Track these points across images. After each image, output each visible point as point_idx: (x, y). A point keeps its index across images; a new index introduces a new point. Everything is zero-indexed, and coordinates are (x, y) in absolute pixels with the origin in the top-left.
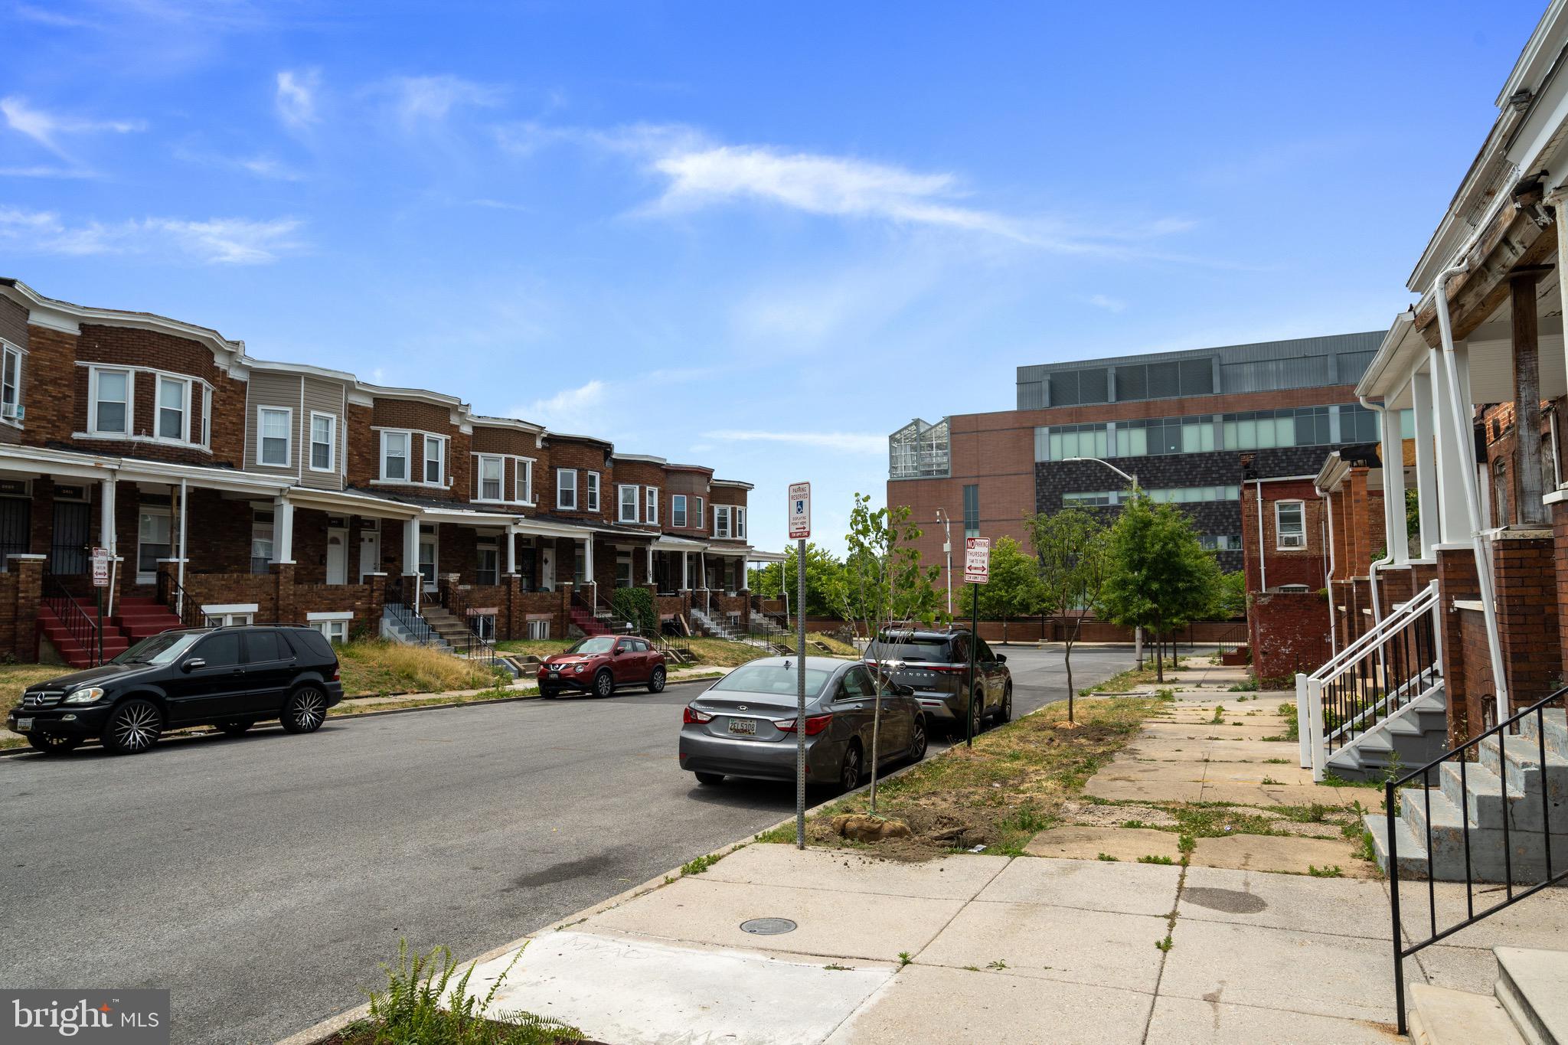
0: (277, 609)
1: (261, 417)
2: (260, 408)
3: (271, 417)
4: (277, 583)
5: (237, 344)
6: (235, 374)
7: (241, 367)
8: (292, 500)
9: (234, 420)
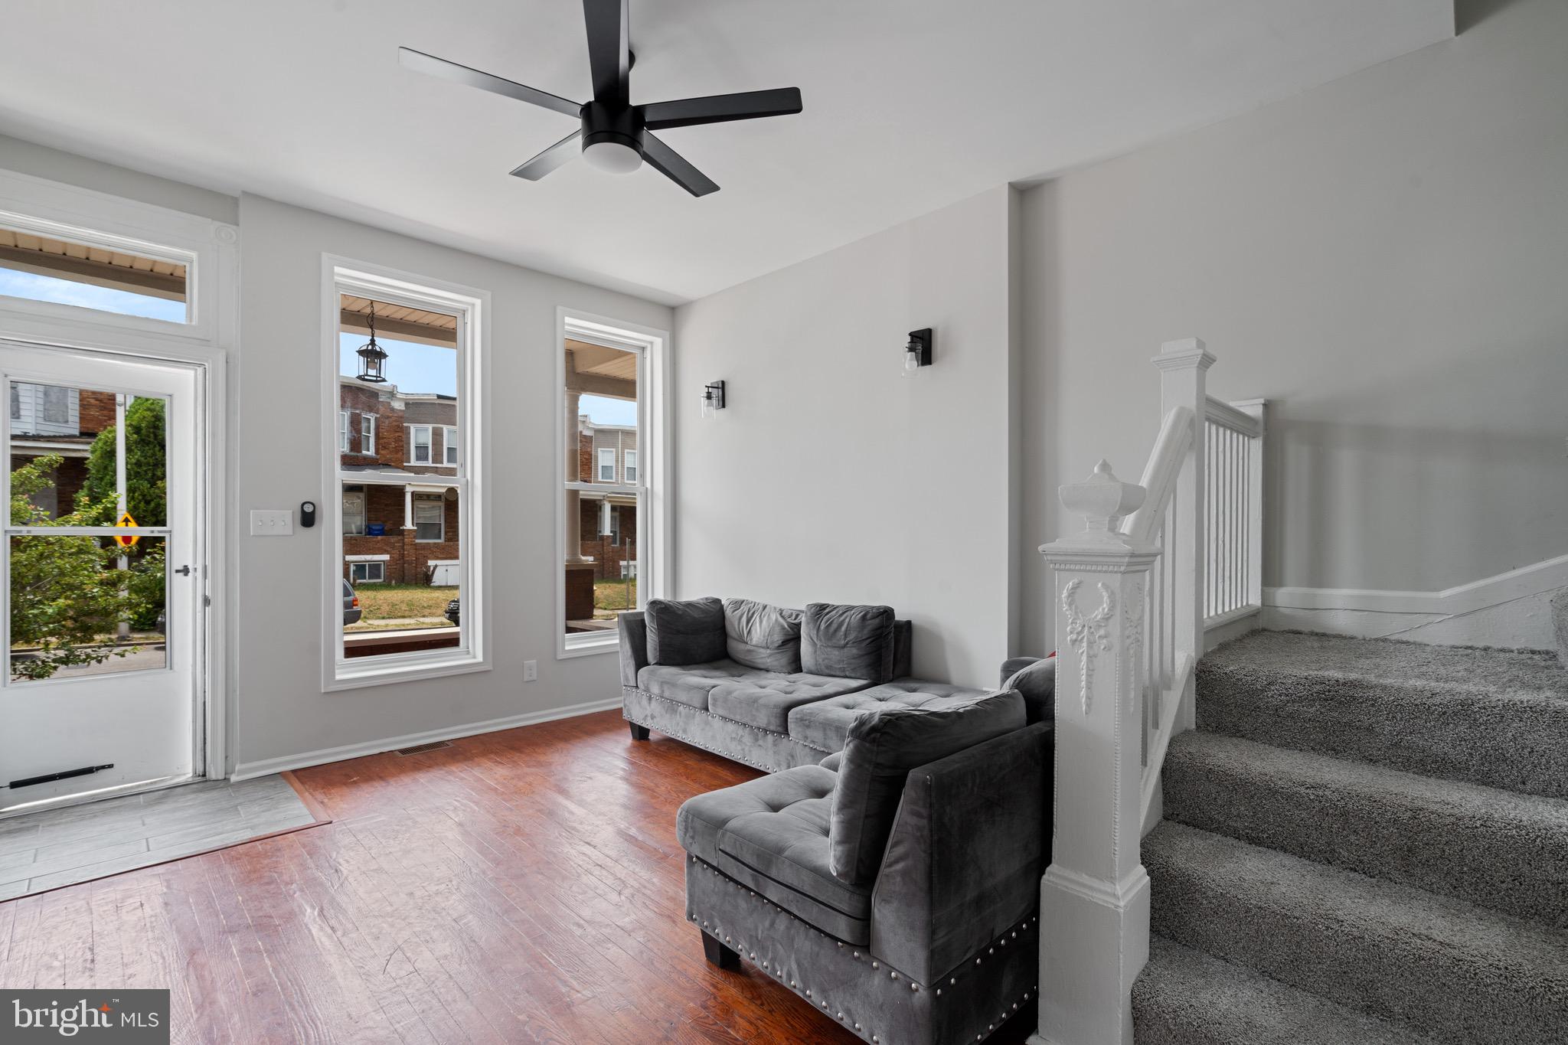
0: (603, 559)
1: (600, 454)
2: (599, 449)
3: (605, 454)
4: (603, 546)
5: (586, 416)
6: (587, 433)
7: (588, 428)
8: (610, 501)
9: (587, 457)
